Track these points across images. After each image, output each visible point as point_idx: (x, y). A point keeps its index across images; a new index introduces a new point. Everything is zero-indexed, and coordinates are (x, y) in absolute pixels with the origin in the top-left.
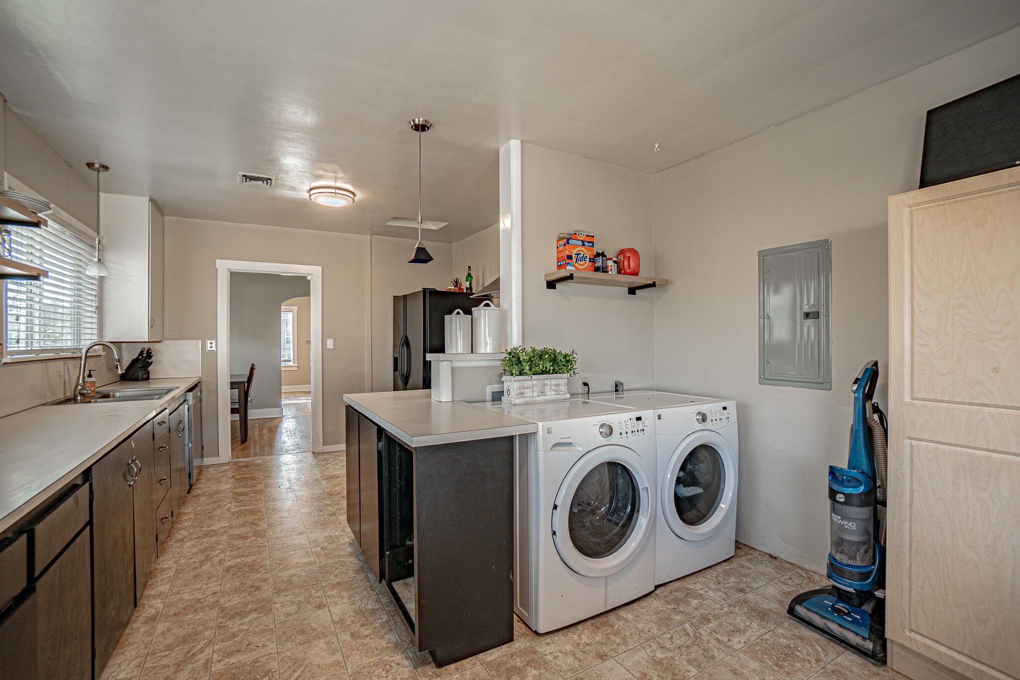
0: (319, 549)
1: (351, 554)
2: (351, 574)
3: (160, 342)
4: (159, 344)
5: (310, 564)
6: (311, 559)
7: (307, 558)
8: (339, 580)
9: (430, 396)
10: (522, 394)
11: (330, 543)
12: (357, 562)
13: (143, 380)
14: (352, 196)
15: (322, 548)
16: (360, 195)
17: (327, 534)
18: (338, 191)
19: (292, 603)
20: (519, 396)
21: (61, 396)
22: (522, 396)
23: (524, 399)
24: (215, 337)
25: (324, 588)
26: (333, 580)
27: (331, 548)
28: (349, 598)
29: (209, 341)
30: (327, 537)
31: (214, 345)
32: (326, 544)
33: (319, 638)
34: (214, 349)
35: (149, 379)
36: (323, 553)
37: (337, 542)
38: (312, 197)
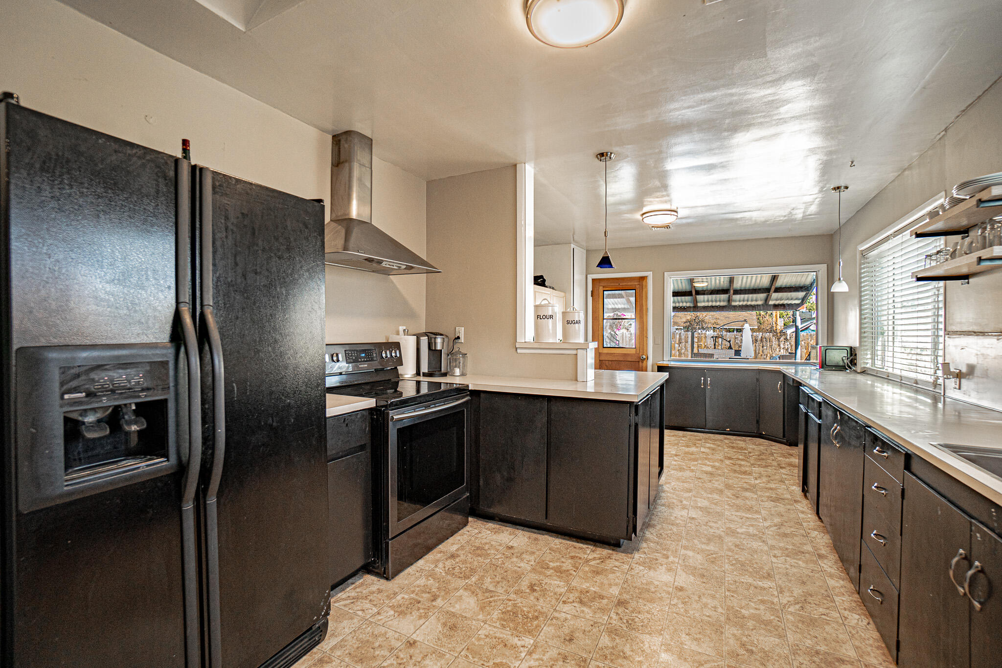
0: (671, 559)
1: (646, 540)
2: (658, 527)
5: (686, 548)
6: (683, 552)
7: (686, 554)
8: (670, 527)
11: (657, 560)
12: (647, 533)
15: (668, 558)
17: (652, 573)
19: (711, 527)
25: (685, 527)
26: (675, 529)
27: (659, 554)
28: (671, 516)
30: (654, 568)
32: (661, 560)
33: (700, 507)
36: (670, 553)
37: (648, 558)
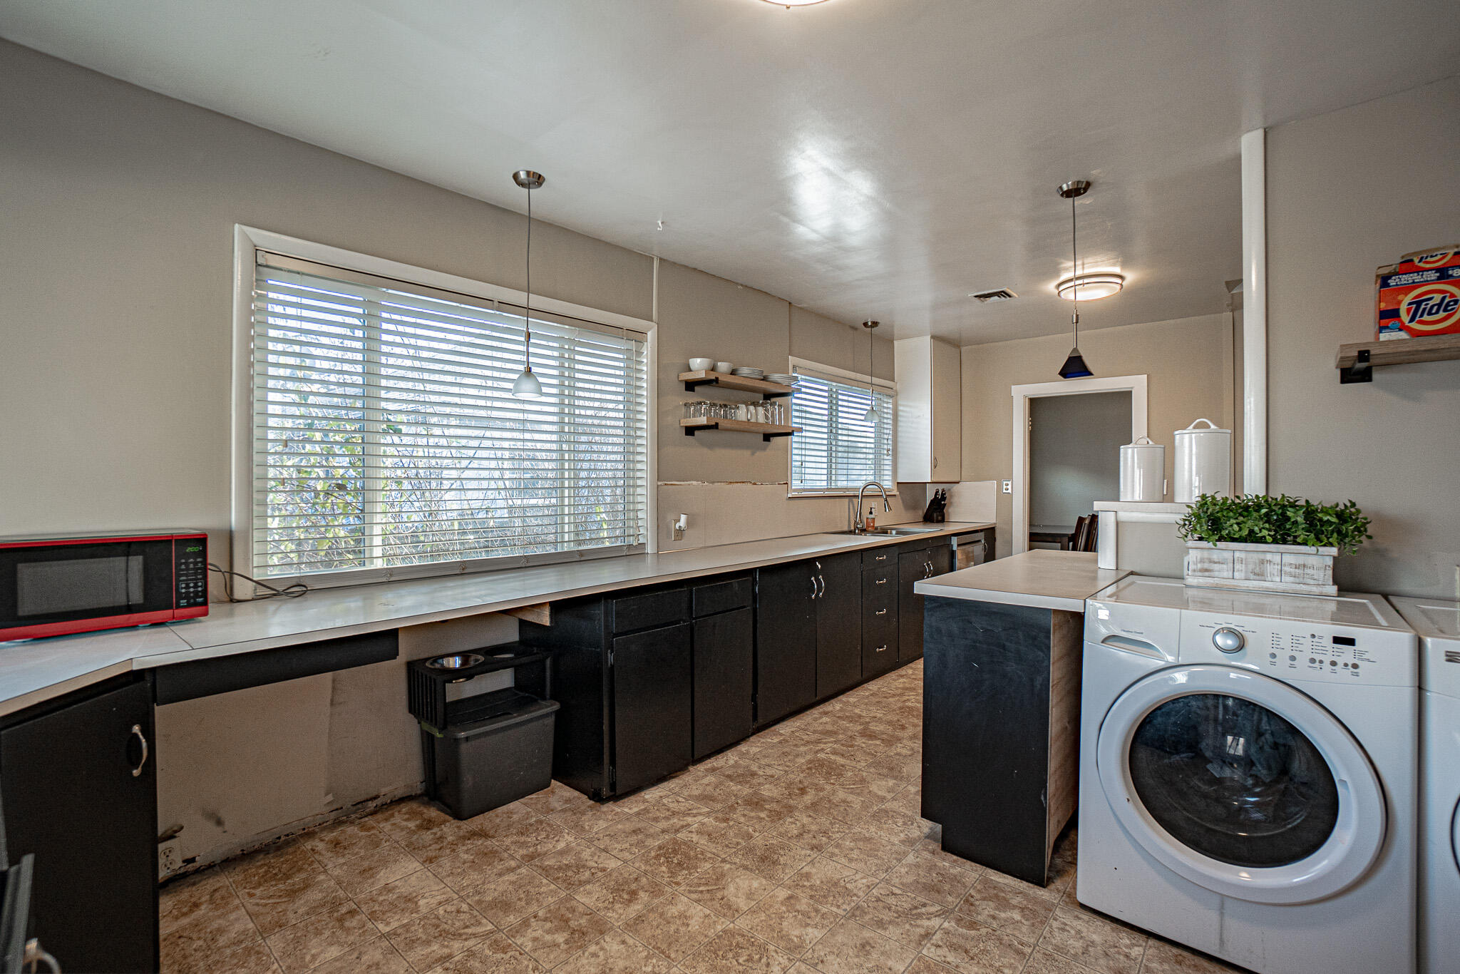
3: (958, 483)
4: (957, 485)
9: (1096, 561)
10: (1207, 570)
13: (938, 522)
14: (1119, 281)
16: (1131, 277)
18: (1086, 281)
20: (1200, 574)
21: (846, 529)
22: (1207, 574)
23: (1210, 581)
24: (1010, 478)
29: (1005, 483)
31: (1009, 487)
34: (1010, 491)
35: (944, 522)
38: (1062, 294)
